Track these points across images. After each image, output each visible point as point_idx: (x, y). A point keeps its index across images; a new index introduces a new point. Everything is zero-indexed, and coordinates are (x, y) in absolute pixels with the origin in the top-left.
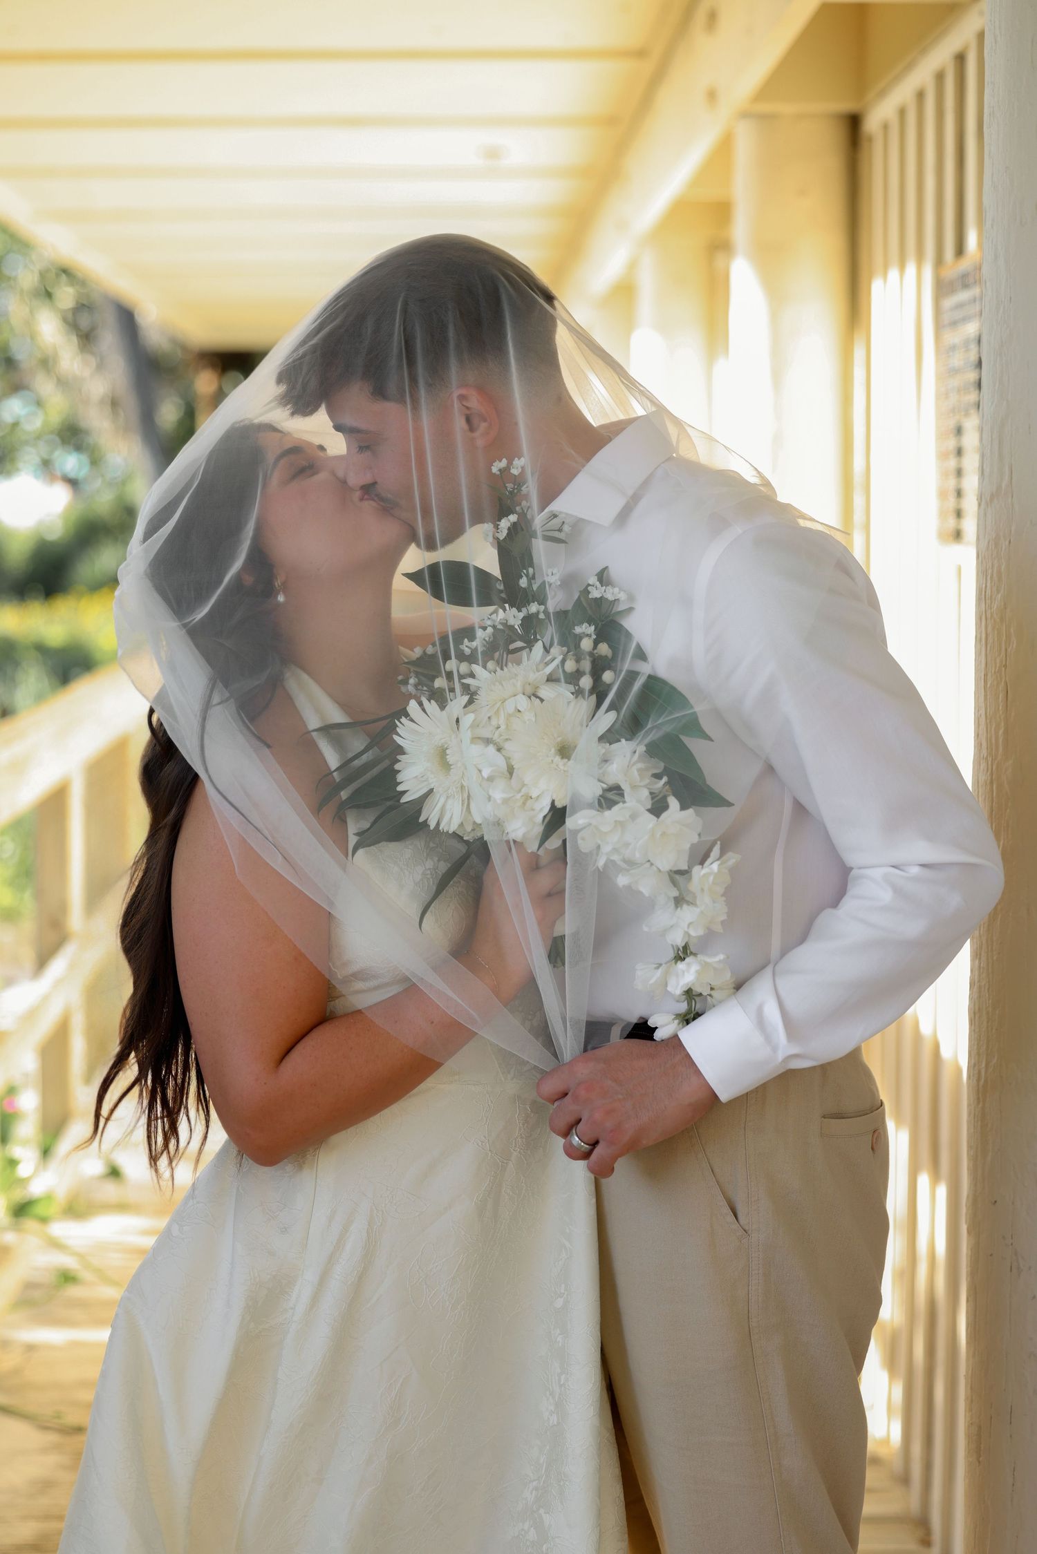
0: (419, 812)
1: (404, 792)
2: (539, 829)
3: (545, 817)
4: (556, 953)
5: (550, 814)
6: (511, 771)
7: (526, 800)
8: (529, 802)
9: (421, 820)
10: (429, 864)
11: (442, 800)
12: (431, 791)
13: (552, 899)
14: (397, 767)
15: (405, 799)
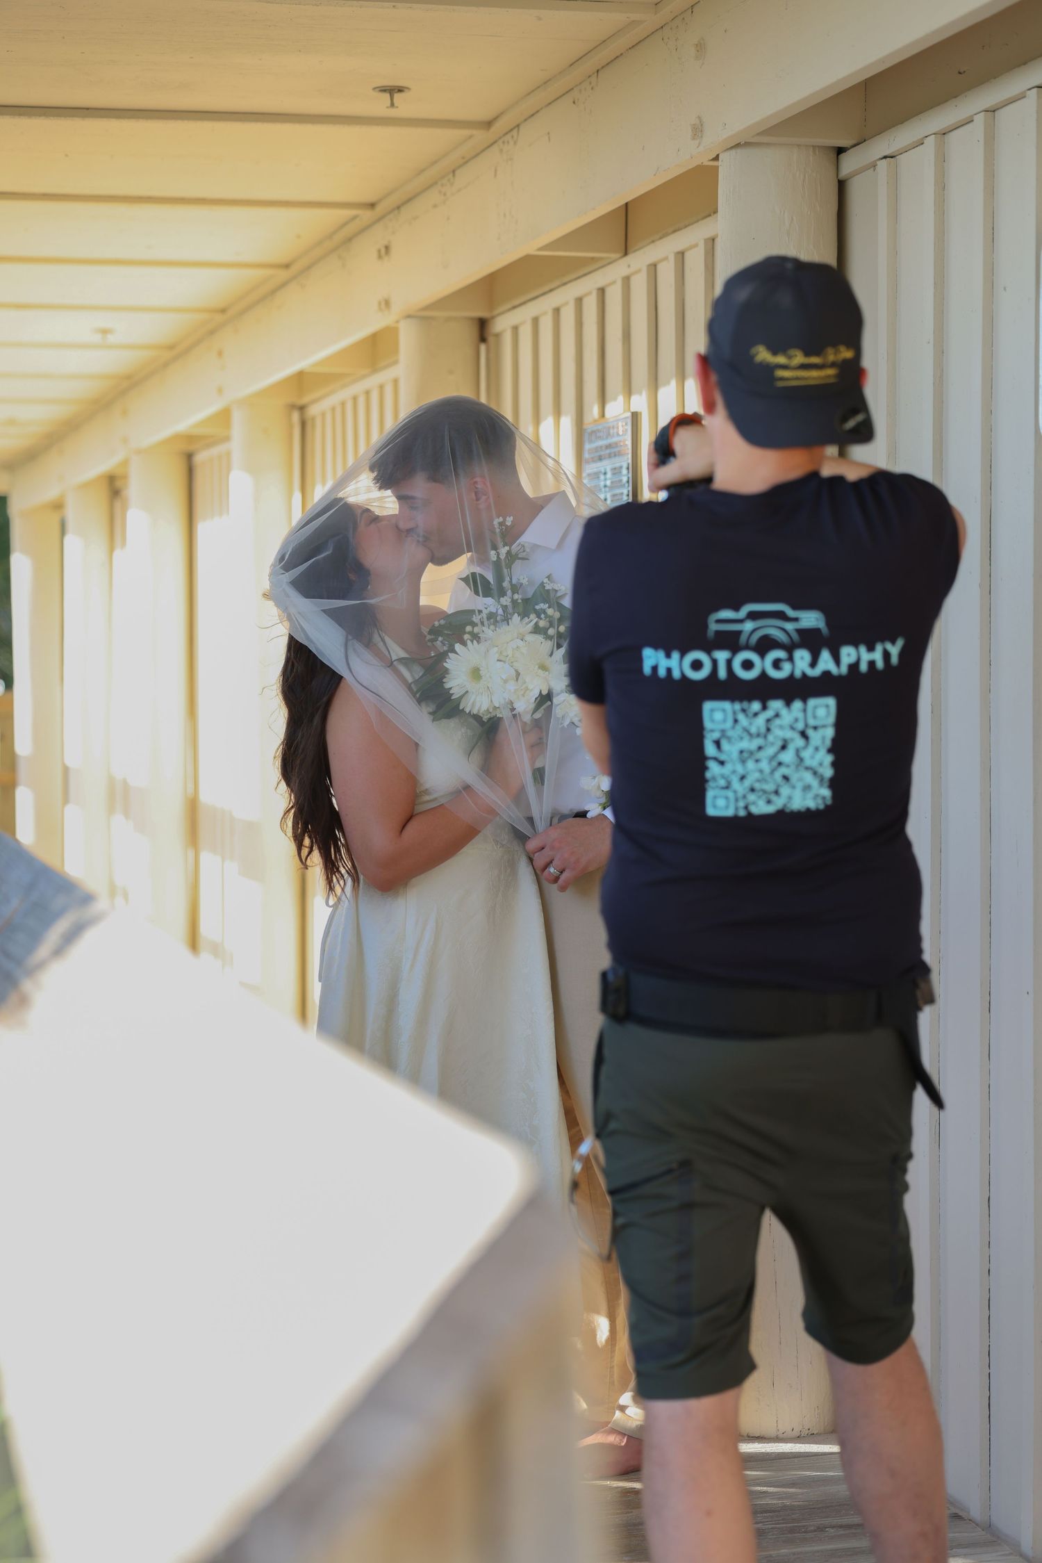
0: (459, 704)
1: (453, 694)
2: (532, 706)
3: (536, 699)
4: (539, 775)
5: (539, 698)
6: (518, 674)
7: (526, 690)
8: (528, 692)
9: (461, 708)
10: (463, 730)
11: (473, 697)
12: (467, 692)
13: (538, 746)
14: (444, 680)
15: (453, 698)
